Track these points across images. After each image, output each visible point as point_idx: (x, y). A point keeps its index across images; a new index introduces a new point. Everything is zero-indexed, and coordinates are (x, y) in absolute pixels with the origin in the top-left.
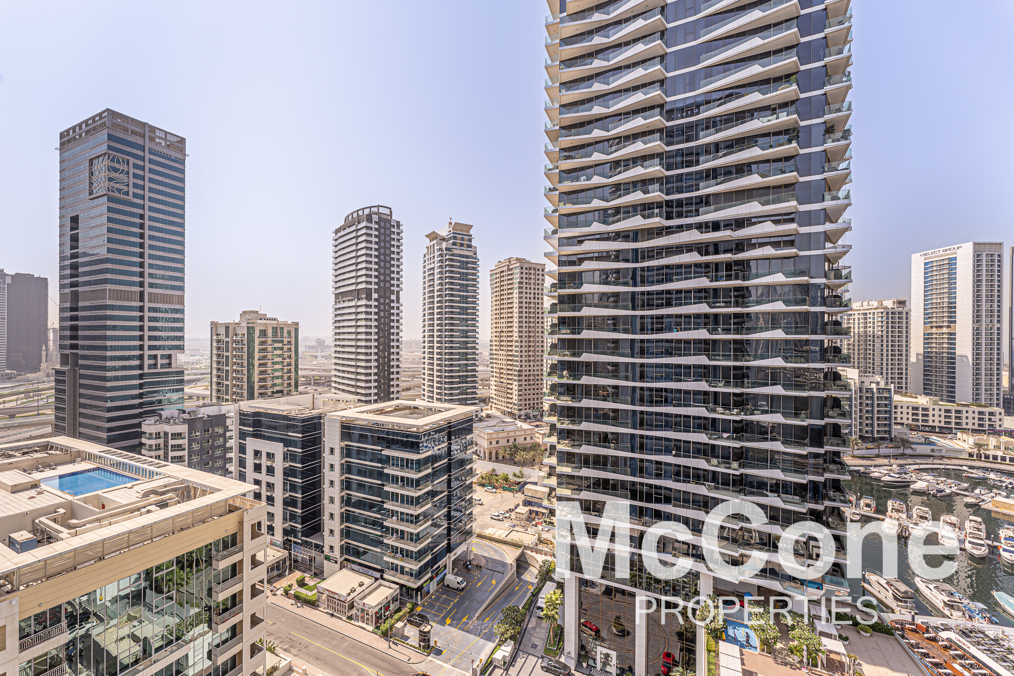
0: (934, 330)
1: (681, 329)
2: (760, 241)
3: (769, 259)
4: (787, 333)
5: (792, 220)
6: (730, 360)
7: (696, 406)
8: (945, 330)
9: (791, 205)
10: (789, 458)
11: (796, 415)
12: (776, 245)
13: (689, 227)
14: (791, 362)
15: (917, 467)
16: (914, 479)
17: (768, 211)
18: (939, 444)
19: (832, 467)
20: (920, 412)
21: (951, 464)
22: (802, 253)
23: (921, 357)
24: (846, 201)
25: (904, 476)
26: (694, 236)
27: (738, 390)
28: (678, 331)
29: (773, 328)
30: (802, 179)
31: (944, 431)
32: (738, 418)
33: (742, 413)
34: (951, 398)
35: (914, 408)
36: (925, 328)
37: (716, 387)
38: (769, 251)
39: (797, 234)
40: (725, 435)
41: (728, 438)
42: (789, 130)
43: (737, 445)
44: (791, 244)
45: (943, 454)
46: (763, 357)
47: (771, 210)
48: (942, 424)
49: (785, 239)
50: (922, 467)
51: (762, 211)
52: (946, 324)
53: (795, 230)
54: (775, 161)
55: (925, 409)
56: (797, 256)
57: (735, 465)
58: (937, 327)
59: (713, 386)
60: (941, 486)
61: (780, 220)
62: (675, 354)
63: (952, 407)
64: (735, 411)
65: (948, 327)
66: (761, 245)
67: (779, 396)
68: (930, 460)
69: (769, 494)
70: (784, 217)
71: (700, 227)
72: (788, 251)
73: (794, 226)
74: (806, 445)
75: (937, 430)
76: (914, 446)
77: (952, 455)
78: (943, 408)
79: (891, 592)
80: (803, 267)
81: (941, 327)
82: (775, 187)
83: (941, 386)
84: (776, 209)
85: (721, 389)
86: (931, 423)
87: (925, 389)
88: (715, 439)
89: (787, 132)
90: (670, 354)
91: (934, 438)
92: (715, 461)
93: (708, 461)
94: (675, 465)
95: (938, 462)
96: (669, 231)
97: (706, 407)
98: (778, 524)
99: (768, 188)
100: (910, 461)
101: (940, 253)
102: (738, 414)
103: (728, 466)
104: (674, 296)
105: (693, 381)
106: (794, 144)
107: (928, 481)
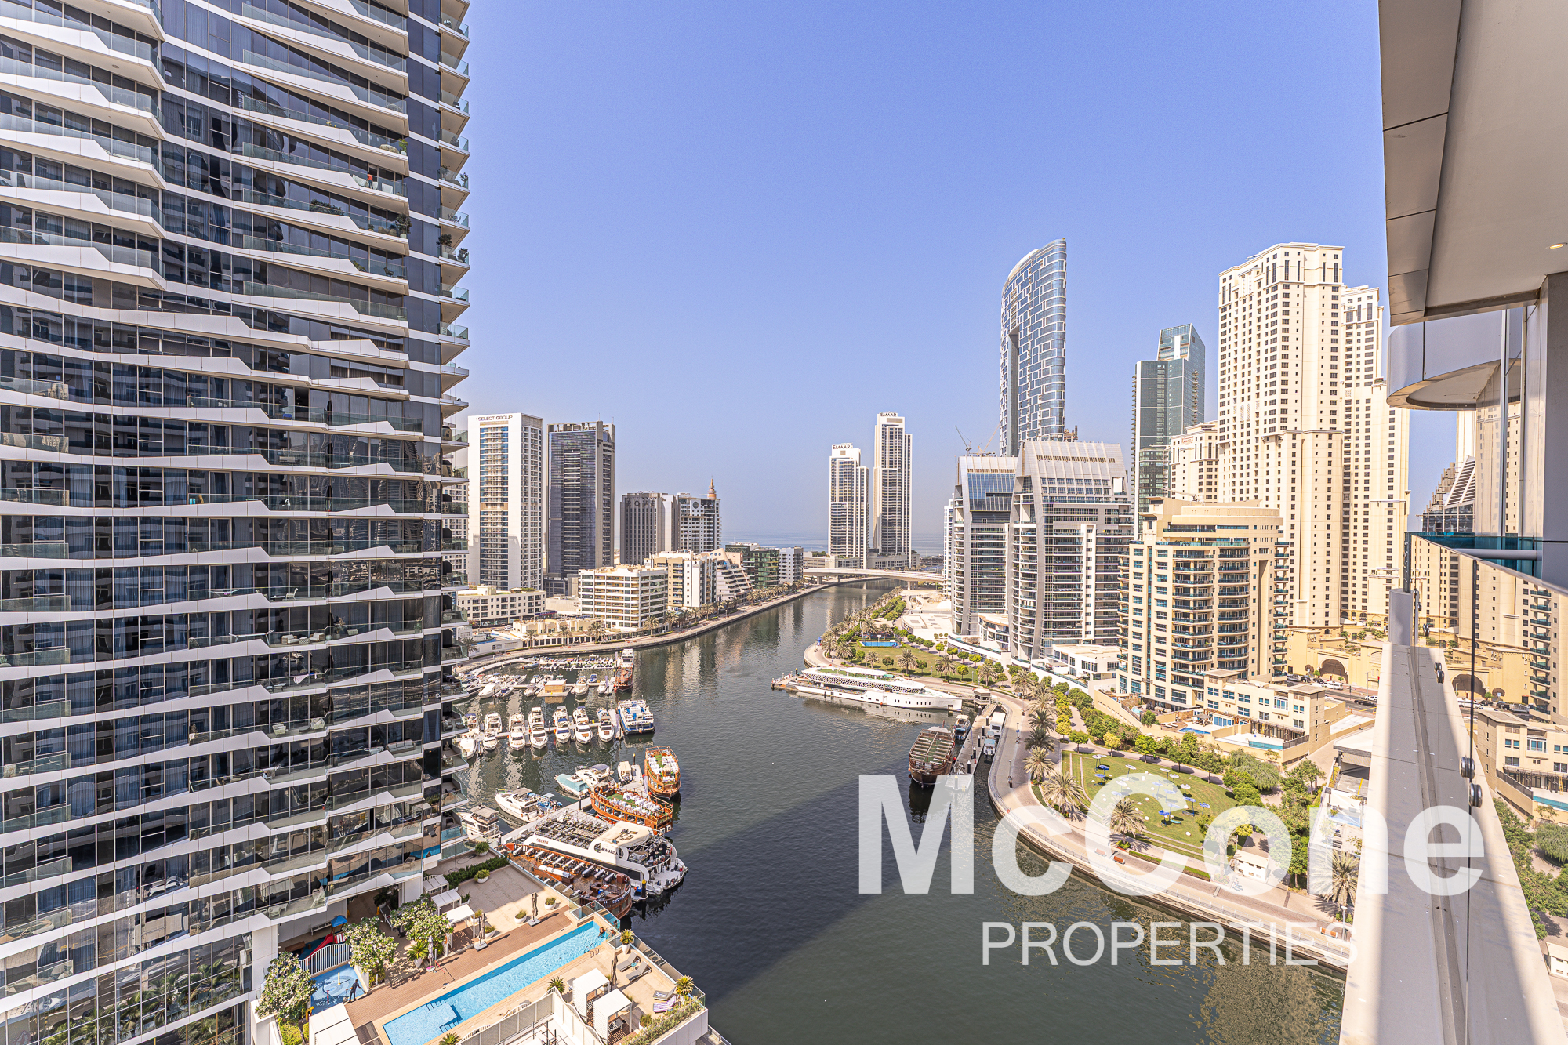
0: (489, 509)
1: (206, 498)
2: (354, 366)
3: (367, 397)
4: (397, 510)
5: (398, 348)
6: (305, 553)
7: (240, 640)
8: (499, 509)
9: (399, 325)
10: (396, 689)
11: (407, 627)
12: (378, 377)
13: (223, 308)
14: (401, 552)
15: (481, 670)
16: (480, 685)
17: (367, 323)
18: (498, 638)
19: (447, 686)
20: (480, 605)
21: (508, 659)
22: (413, 398)
23: (478, 540)
24: (461, 341)
25: (472, 684)
26: (234, 328)
27: (322, 602)
28: (198, 502)
29: (374, 503)
30: (413, 293)
31: (502, 623)
32: (323, 646)
33: (329, 637)
34: (504, 586)
35: (476, 602)
36: (481, 505)
37: (281, 600)
38: (368, 385)
39: (407, 369)
40: (299, 679)
41: (304, 683)
42: (397, 215)
43: (321, 689)
44: (397, 381)
45: (503, 649)
46: (359, 547)
47: (373, 324)
48: (500, 616)
49: (390, 372)
50: (486, 668)
51: (359, 322)
52: (499, 502)
53: (406, 364)
54: (375, 251)
55: (485, 601)
56: (407, 400)
57: (318, 723)
58: (492, 505)
59: (275, 600)
60: (505, 686)
61: (383, 342)
62: (192, 546)
63: (507, 594)
64: (317, 636)
65: (502, 505)
66: (356, 373)
67: (383, 603)
68: (492, 659)
69: (371, 750)
70: (389, 340)
71: (244, 313)
72: (397, 391)
73: (404, 357)
74: (419, 666)
75: (495, 623)
76: (477, 646)
77: (510, 648)
78: (500, 597)
79: (476, 824)
80: (415, 417)
81: (495, 505)
82: (374, 291)
83: (496, 573)
84: (380, 324)
85: (292, 602)
86: (490, 617)
87: (481, 577)
88: (282, 689)
89: (392, 215)
90: (181, 547)
91: (494, 632)
92: (281, 728)
93: (268, 731)
94: (194, 760)
95: (499, 658)
96: (174, 303)
97: (264, 638)
98: (385, 790)
99: (366, 288)
100: (475, 665)
101: (494, 420)
102: (323, 639)
103: (305, 728)
104: (187, 433)
105: (234, 594)
106: (403, 240)
107: (494, 683)
